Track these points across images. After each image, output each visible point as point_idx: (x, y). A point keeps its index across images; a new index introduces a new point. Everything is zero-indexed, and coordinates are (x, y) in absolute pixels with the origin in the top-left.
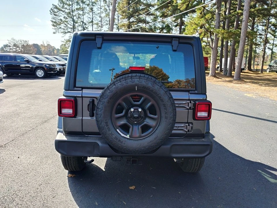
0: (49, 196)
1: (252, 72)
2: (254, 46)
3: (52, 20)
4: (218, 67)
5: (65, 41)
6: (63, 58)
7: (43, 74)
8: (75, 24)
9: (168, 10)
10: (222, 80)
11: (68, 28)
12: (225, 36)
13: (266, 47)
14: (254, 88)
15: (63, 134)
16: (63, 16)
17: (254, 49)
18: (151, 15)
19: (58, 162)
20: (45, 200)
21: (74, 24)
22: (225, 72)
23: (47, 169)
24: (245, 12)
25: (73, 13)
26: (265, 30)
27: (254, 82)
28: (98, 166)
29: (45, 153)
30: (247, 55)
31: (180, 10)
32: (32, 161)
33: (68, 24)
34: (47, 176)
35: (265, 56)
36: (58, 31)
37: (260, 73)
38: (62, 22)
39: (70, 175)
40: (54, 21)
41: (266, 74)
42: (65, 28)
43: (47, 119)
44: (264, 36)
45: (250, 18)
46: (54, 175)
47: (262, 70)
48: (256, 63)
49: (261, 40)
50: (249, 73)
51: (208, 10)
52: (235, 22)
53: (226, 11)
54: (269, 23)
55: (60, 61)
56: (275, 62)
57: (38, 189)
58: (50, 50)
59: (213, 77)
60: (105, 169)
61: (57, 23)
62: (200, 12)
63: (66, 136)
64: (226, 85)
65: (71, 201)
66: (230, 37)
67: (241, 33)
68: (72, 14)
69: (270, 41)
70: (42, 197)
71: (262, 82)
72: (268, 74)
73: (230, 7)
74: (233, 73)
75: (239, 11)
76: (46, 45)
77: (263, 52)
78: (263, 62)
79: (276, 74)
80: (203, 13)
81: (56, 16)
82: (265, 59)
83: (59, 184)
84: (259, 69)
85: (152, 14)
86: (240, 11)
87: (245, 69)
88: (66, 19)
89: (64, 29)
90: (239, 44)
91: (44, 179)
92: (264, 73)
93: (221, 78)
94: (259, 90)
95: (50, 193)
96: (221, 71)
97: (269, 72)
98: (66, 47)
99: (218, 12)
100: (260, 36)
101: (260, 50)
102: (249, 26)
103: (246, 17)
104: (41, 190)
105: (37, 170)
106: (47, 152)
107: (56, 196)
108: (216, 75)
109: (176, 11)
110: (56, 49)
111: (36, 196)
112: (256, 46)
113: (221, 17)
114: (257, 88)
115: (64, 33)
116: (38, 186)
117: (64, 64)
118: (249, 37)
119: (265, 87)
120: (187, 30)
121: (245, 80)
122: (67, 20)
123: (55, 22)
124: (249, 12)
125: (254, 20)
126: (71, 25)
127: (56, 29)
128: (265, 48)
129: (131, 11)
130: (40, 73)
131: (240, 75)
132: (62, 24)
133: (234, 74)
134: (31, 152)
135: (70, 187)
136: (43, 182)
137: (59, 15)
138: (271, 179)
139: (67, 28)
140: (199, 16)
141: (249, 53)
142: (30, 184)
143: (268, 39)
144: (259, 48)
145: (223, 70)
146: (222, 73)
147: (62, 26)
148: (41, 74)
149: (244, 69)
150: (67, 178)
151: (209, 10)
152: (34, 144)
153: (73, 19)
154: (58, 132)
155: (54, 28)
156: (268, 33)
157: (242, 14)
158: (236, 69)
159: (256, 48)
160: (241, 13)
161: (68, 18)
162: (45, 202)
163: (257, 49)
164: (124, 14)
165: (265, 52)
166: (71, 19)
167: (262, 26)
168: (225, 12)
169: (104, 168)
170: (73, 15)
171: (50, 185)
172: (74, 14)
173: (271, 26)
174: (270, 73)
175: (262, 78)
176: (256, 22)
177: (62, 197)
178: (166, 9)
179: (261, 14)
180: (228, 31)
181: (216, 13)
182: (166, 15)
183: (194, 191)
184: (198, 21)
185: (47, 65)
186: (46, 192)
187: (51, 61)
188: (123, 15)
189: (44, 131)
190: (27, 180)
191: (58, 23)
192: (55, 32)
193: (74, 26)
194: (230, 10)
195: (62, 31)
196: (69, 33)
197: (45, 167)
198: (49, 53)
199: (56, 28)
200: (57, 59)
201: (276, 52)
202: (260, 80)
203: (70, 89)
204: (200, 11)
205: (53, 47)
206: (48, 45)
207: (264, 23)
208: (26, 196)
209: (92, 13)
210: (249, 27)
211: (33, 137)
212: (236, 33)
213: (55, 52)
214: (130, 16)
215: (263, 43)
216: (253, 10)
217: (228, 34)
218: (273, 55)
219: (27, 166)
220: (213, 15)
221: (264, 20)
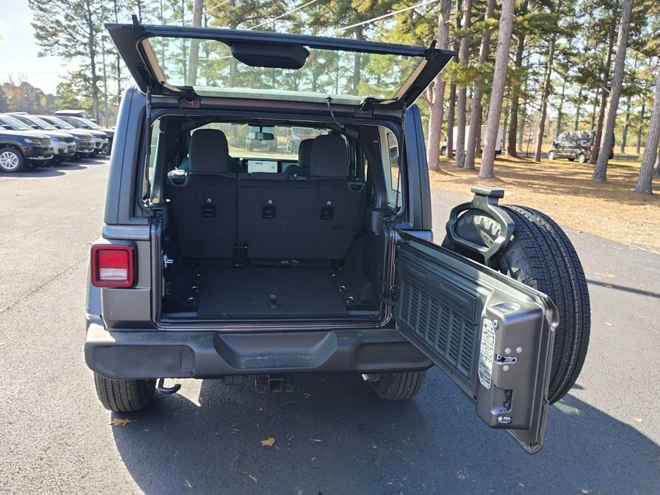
0: (71, 476)
1: (517, 160)
2: (521, 100)
3: (35, 22)
4: (444, 148)
5: (70, 76)
6: (66, 121)
7: (17, 164)
8: (94, 33)
9: (327, 10)
10: (454, 178)
11: (75, 45)
12: (459, 77)
13: (548, 103)
14: (523, 197)
15: (103, 327)
16: (64, 14)
17: (522, 106)
18: (287, 19)
19: (84, 390)
20: (62, 485)
21: (91, 34)
22: (459, 159)
23: (58, 408)
24: (504, 23)
25: (88, 5)
26: (546, 64)
27: (522, 182)
28: (183, 395)
29: (47, 371)
30: (506, 120)
31: (356, 11)
32: (17, 391)
33: (77, 33)
34: (61, 427)
35: (545, 123)
36: (49, 52)
37: (534, 160)
38: (59, 28)
39: (118, 421)
40: (39, 24)
41: (546, 164)
42: (68, 43)
43: (41, 282)
44: (543, 78)
45: (514, 36)
46: (77, 424)
47: (540, 155)
48: (525, 138)
49: (537, 86)
50: (511, 161)
51: (420, 15)
52: (482, 45)
53: (462, 18)
54: (555, 47)
55: (59, 128)
56: (566, 137)
57: (41, 459)
58: (28, 98)
59: (434, 172)
60: (200, 403)
61: (48, 31)
62: (404, 20)
63: (110, 332)
64: (462, 191)
65: (127, 483)
66: (470, 79)
67: (493, 73)
68: (86, 7)
69: (555, 87)
70: (55, 478)
71: (540, 185)
72: (552, 165)
73: (470, 9)
74: (477, 160)
75: (490, 19)
76: (17, 84)
77: (542, 115)
78: (541, 136)
79: (567, 164)
80: (409, 21)
81: (45, 13)
82: (546, 128)
83: (94, 444)
84: (532, 151)
85: (289, 18)
86: (493, 21)
87: (502, 151)
88: (70, 21)
89: (66, 46)
90: (489, 97)
91: (53, 434)
92: (544, 162)
93: (452, 173)
94: (533, 202)
95: (74, 468)
96: (451, 156)
97: (554, 159)
98: (71, 91)
99: (445, 20)
100: (536, 77)
101: (534, 109)
102: (511, 53)
103: (506, 34)
104: (51, 461)
105: (33, 414)
106: (53, 366)
107: (88, 473)
108: (440, 167)
109: (346, 13)
110: (44, 95)
111: (40, 477)
112: (526, 100)
113: (451, 32)
114: (529, 196)
115: (67, 56)
116: (41, 452)
117: (72, 136)
118: (513, 80)
119: (546, 195)
120: (373, 62)
121: (502, 179)
122: (74, 23)
123: (42, 28)
124: (511, 24)
125: (522, 39)
126: (84, 36)
127: (45, 45)
128: (545, 106)
129: (239, 8)
130: (9, 161)
131: (493, 165)
132: (60, 34)
133: (480, 164)
134: (12, 369)
135: (119, 451)
136: (51, 441)
137: (54, 10)
138: (563, 405)
139: (73, 43)
140: (400, 29)
141: (512, 115)
142: (21, 448)
143: (551, 83)
144: (531, 104)
145: (454, 155)
146: (454, 162)
147: (62, 38)
148: (10, 163)
149: (499, 152)
150: (111, 429)
151: (422, 14)
152: (17, 348)
153: (90, 20)
154: (89, 322)
155: (40, 42)
156: (552, 71)
157: (496, 27)
158: (483, 154)
159: (525, 104)
160: (493, 25)
161: (75, 17)
162: (62, 490)
163: (527, 105)
164: (222, 14)
165: (545, 113)
166: (84, 21)
167: (539, 55)
168: (459, 20)
169: (198, 399)
170: (89, 11)
171: (69, 448)
172: (92, 9)
173: (558, 55)
174: (555, 161)
175: (540, 172)
176: (526, 45)
177: (103, 475)
178: (324, 7)
179: (537, 27)
180: (465, 66)
181: (439, 24)
182: (324, 21)
183: (404, 441)
184: (399, 39)
185: (27, 141)
186: (62, 465)
187: (35, 128)
188: (218, 17)
189: (39, 314)
190: (11, 438)
191: (51, 30)
192: (43, 52)
193: (92, 37)
194: (470, 15)
195: (61, 51)
196: (79, 56)
197: (52, 405)
198: (26, 106)
199: (45, 42)
200: (52, 123)
201: (567, 112)
202: (536, 179)
203: (120, 223)
204: (403, 18)
205: (37, 89)
206: (25, 84)
207: (543, 47)
208: (13, 479)
209: (140, 8)
210: (511, 56)
211: (10, 329)
212: (483, 71)
213: (43, 102)
214: (237, 20)
215: (540, 93)
216: (520, 19)
217: (467, 73)
218: (562, 121)
219: (6, 404)
220: (433, 27)
221: (543, 41)
